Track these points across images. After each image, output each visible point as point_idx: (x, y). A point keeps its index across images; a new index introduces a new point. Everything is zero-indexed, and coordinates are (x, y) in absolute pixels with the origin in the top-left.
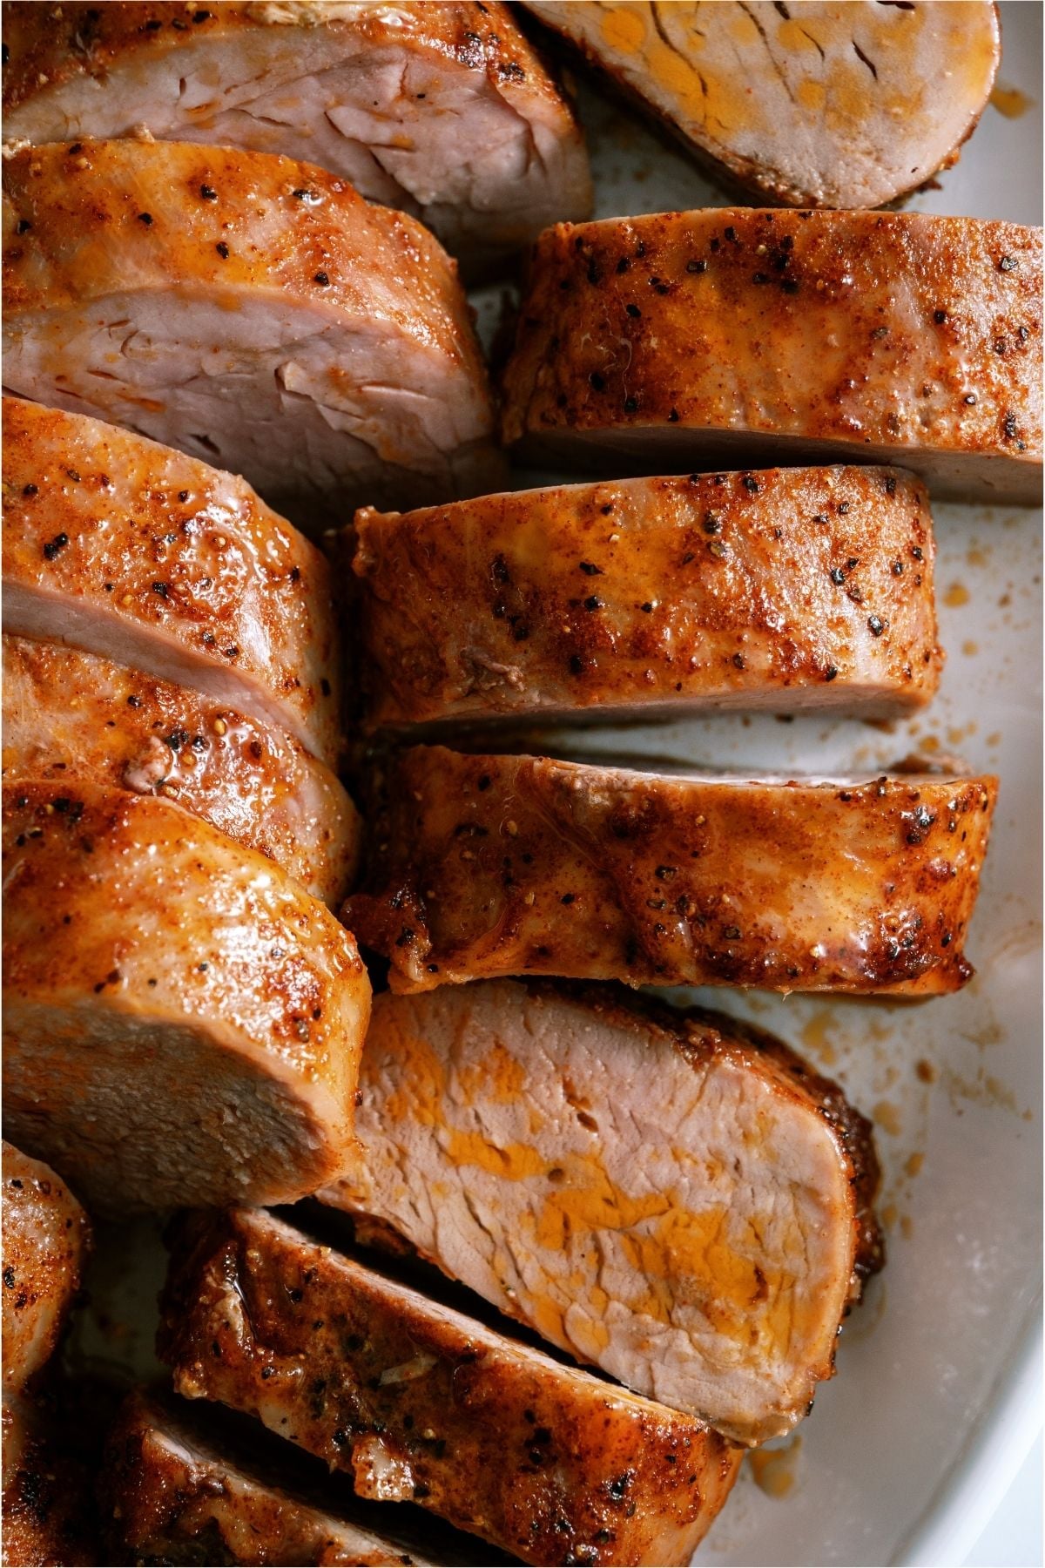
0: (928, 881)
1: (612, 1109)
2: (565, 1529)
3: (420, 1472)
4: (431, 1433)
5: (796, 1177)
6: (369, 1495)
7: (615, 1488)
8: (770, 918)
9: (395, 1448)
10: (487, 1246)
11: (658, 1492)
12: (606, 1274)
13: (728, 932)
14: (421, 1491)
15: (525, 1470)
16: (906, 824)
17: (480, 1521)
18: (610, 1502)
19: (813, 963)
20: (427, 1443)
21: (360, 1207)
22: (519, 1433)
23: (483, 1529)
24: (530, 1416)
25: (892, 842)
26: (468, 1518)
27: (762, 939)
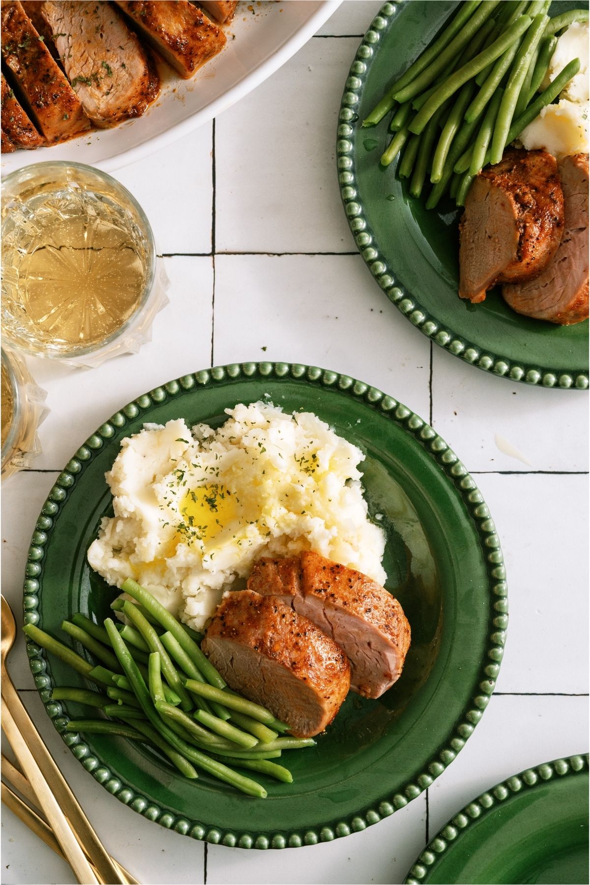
0: (195, 37)
1: (108, 37)
2: (40, 96)
3: (20, 69)
4: (27, 63)
5: (131, 72)
6: (8, 64)
7: (55, 95)
8: (160, 17)
9: (19, 62)
10: (67, 46)
11: (63, 106)
12: (85, 66)
13: (150, 13)
14: (18, 72)
15: (40, 80)
16: (197, 20)
17: (26, 85)
18: (52, 98)
19: (161, 31)
20: (25, 65)
21: (48, 21)
22: (44, 72)
23: (25, 88)
24: (48, 70)
25: (192, 22)
26: (23, 83)
27: (156, 19)
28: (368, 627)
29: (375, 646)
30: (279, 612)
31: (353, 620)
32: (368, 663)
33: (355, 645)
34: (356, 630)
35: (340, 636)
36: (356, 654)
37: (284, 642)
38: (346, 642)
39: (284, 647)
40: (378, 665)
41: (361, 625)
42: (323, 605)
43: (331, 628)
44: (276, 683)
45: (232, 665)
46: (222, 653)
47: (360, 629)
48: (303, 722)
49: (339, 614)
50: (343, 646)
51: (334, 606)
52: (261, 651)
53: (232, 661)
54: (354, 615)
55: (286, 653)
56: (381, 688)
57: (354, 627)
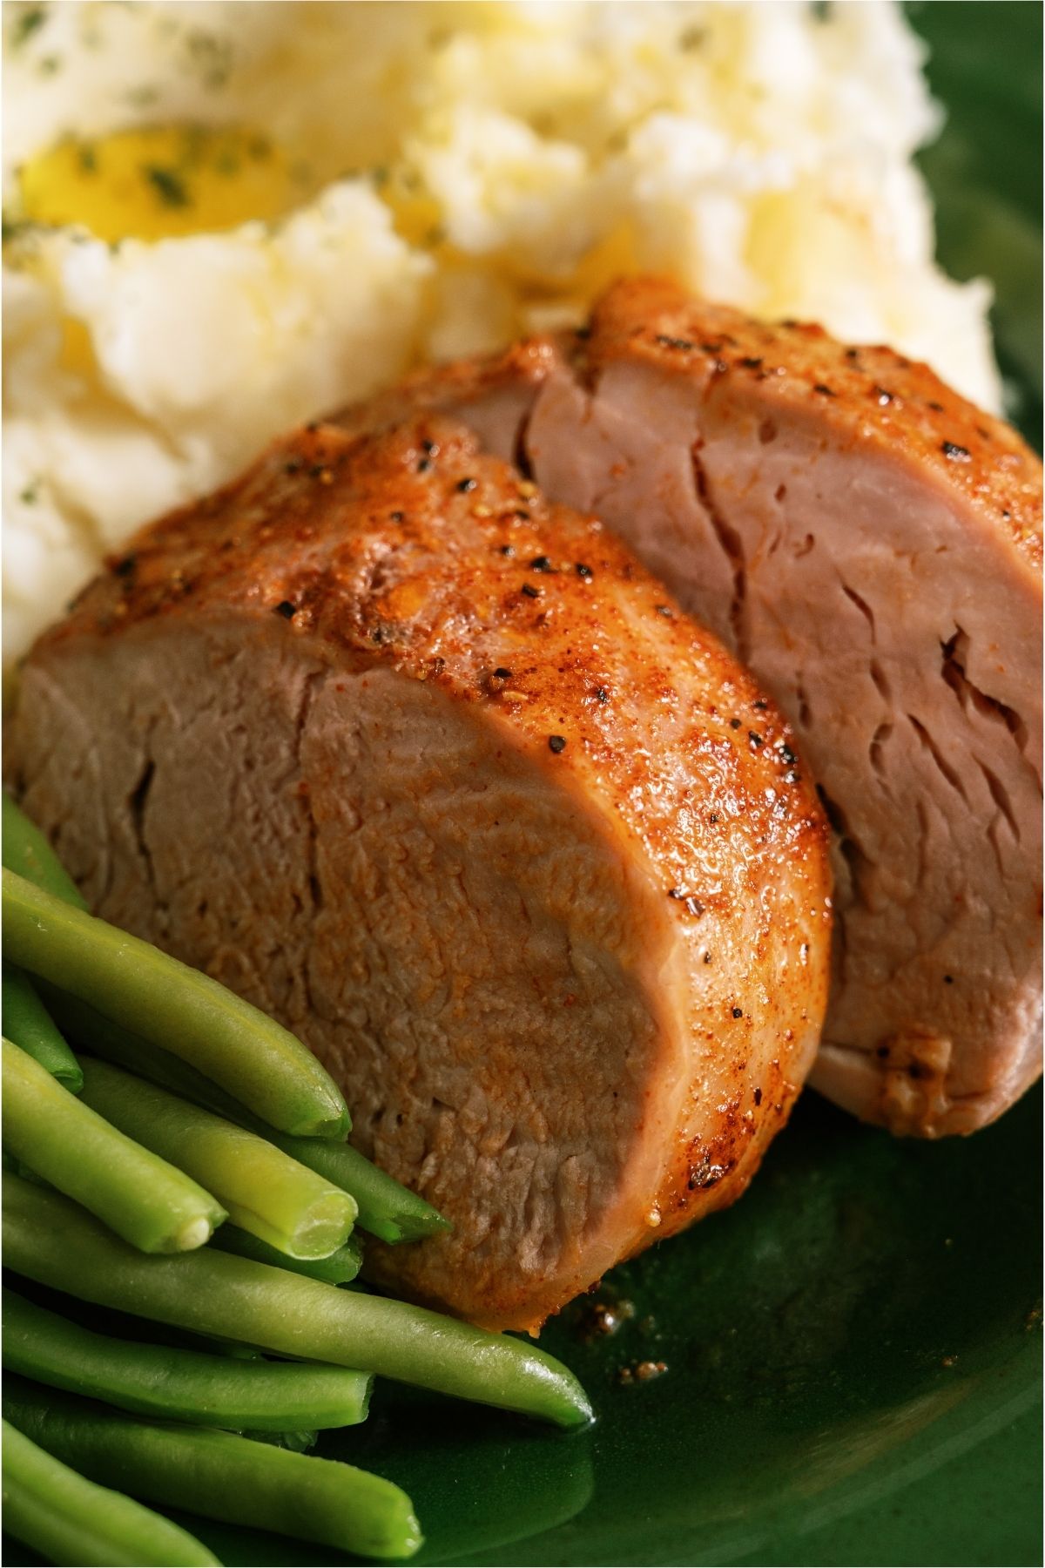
28: (952, 522)
29: (991, 661)
30: (440, 474)
31: (866, 479)
32: (938, 822)
33: (868, 679)
34: (879, 552)
35: (783, 611)
36: (875, 750)
37: (449, 578)
38: (814, 666)
39: (450, 600)
40: (1003, 826)
41: (912, 513)
42: (691, 416)
43: (729, 574)
44: (381, 889)
45: (138, 823)
46: (93, 755)
47: (906, 542)
48: (520, 1175)
49: (782, 459)
50: (794, 706)
51: (755, 403)
52: (313, 625)
53: (138, 799)
54: (870, 444)
55: (455, 629)
56: (1014, 1026)
57: (869, 531)
